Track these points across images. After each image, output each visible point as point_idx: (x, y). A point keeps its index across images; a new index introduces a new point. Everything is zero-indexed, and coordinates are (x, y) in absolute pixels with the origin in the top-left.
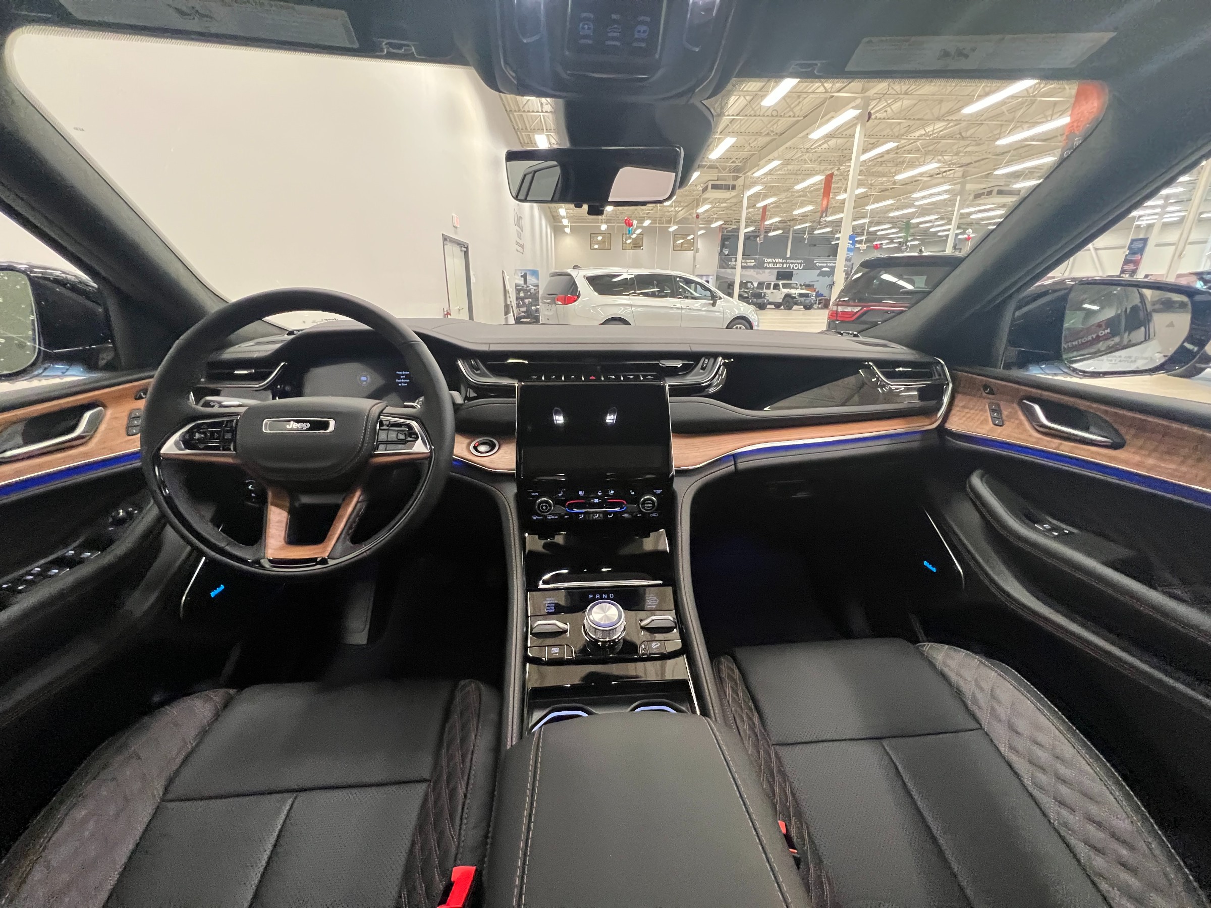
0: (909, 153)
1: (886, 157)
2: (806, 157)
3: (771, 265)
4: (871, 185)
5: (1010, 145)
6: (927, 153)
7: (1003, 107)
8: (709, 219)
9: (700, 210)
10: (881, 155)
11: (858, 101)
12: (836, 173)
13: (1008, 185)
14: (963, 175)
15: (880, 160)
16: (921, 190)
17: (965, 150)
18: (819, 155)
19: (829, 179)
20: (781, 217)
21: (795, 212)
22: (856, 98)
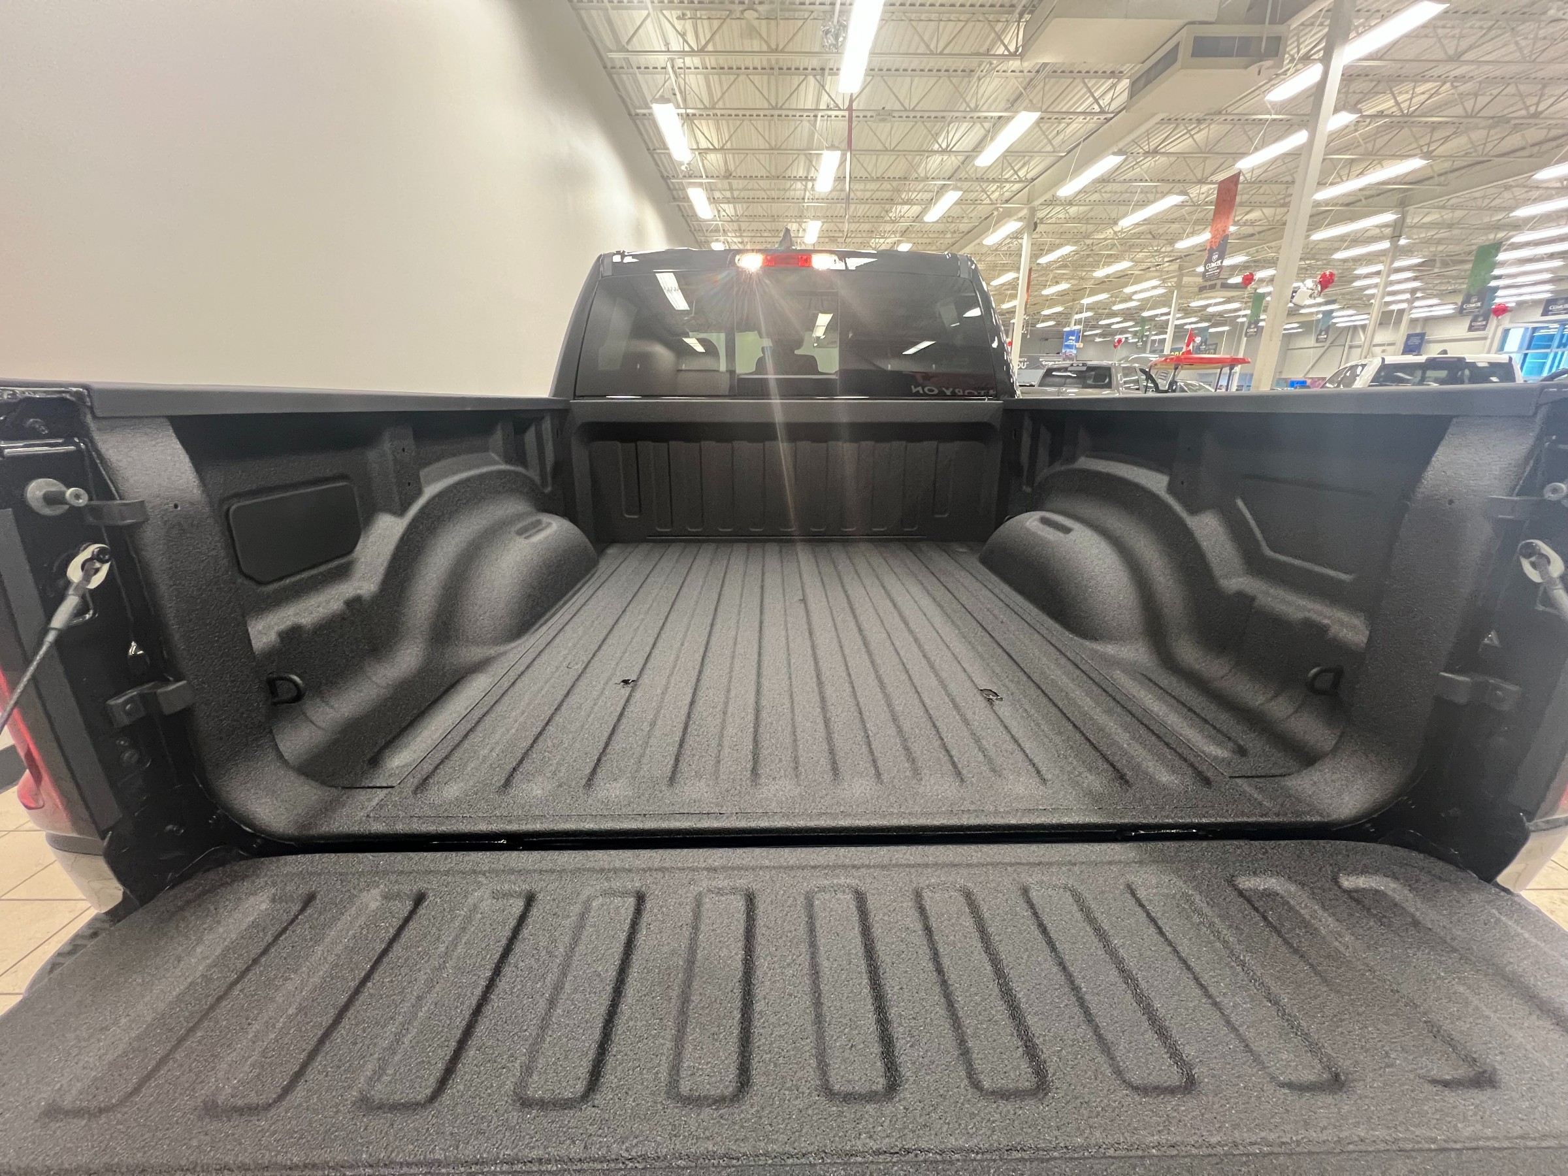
11: (1024, 212)
22: (1021, 209)
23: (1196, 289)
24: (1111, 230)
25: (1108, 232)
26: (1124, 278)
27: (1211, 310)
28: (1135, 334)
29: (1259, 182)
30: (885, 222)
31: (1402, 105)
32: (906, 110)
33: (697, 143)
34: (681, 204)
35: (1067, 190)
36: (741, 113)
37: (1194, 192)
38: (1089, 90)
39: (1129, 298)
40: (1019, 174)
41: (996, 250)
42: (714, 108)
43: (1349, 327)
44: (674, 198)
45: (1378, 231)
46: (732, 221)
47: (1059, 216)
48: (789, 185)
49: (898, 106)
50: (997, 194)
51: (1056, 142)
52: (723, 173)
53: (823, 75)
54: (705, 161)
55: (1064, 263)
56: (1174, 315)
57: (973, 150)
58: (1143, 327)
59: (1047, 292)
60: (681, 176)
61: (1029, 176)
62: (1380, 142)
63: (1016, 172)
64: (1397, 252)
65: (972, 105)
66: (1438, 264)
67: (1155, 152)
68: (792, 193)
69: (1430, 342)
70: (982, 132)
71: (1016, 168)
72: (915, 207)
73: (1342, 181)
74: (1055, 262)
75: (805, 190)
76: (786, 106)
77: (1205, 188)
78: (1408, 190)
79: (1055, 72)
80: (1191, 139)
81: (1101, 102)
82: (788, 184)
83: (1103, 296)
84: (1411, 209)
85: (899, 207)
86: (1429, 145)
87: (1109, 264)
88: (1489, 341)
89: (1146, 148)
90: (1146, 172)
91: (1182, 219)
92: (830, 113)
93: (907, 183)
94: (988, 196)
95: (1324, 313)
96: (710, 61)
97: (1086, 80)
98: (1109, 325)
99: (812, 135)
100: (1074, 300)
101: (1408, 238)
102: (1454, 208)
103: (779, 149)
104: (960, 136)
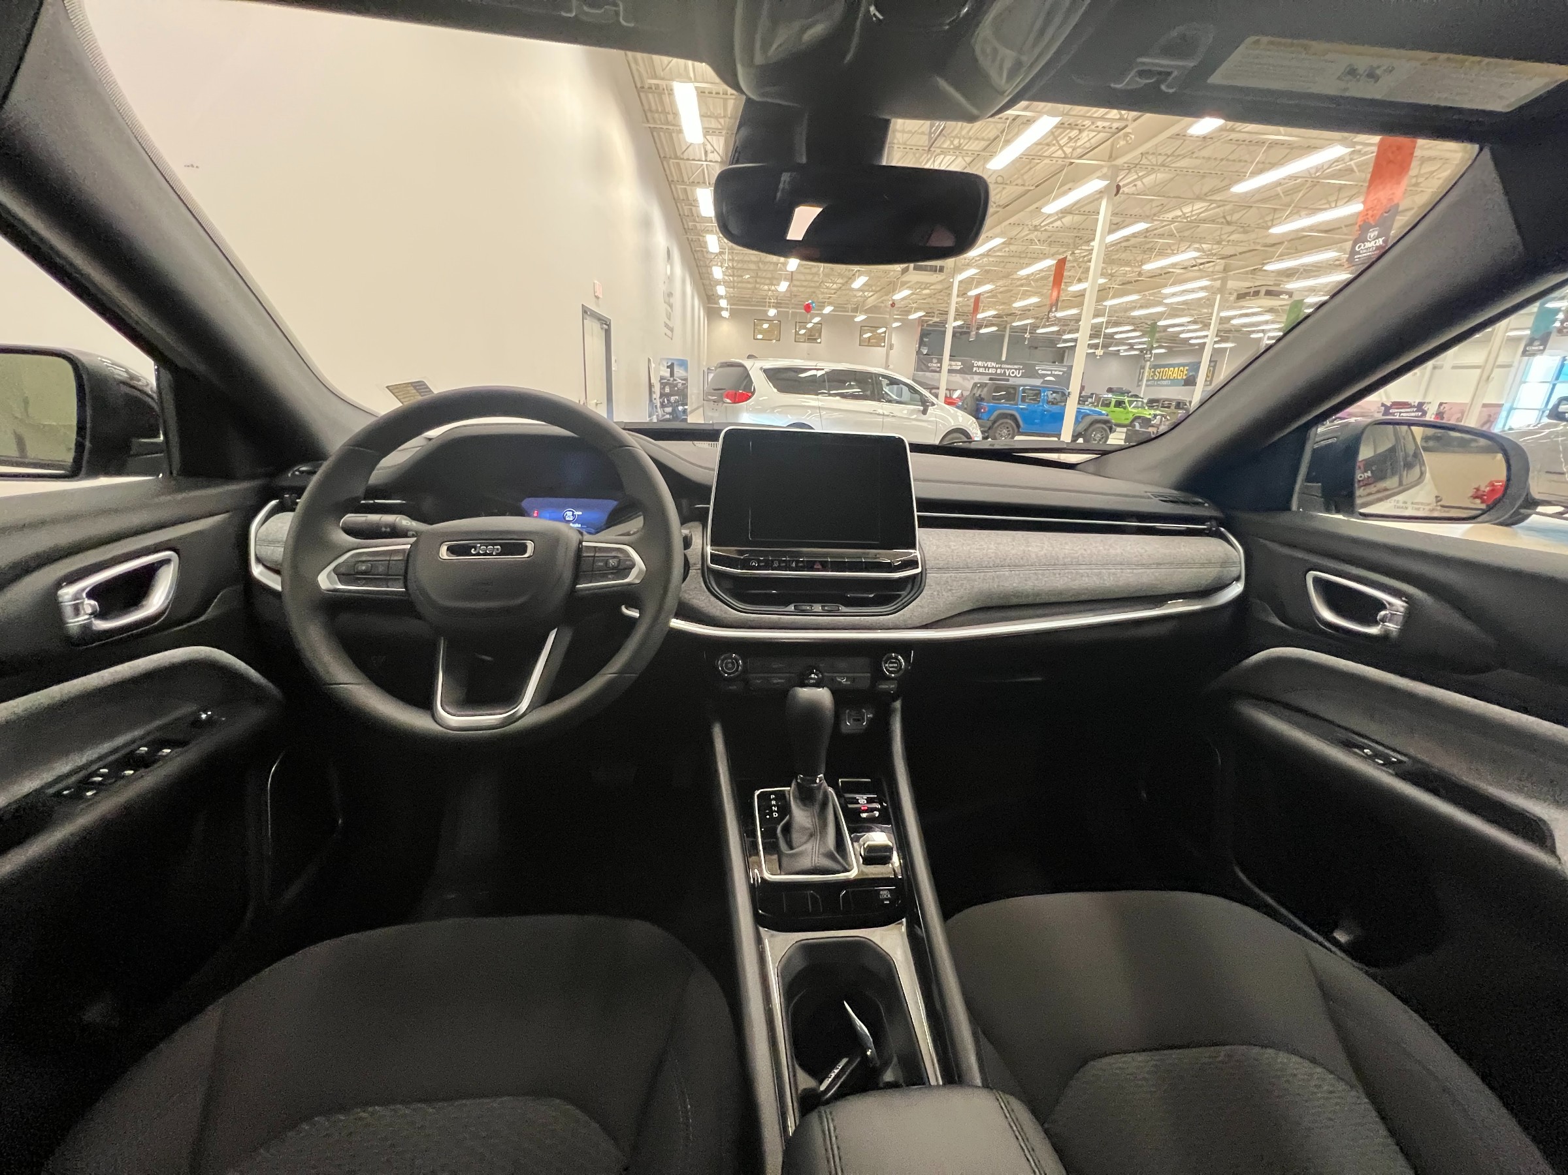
0: (1160, 238)
1: (1133, 241)
2: (1032, 236)
3: (981, 370)
4: (1112, 275)
5: (1284, 234)
6: (1182, 239)
7: (1279, 189)
8: (906, 309)
9: (897, 297)
10: (1127, 239)
11: (1105, 170)
12: (1069, 258)
13: (1279, 285)
14: (1224, 270)
15: (1124, 244)
16: (1170, 285)
17: (1229, 239)
18: (1049, 234)
19: (1061, 263)
20: (996, 309)
21: (1016, 305)
22: (1101, 167)
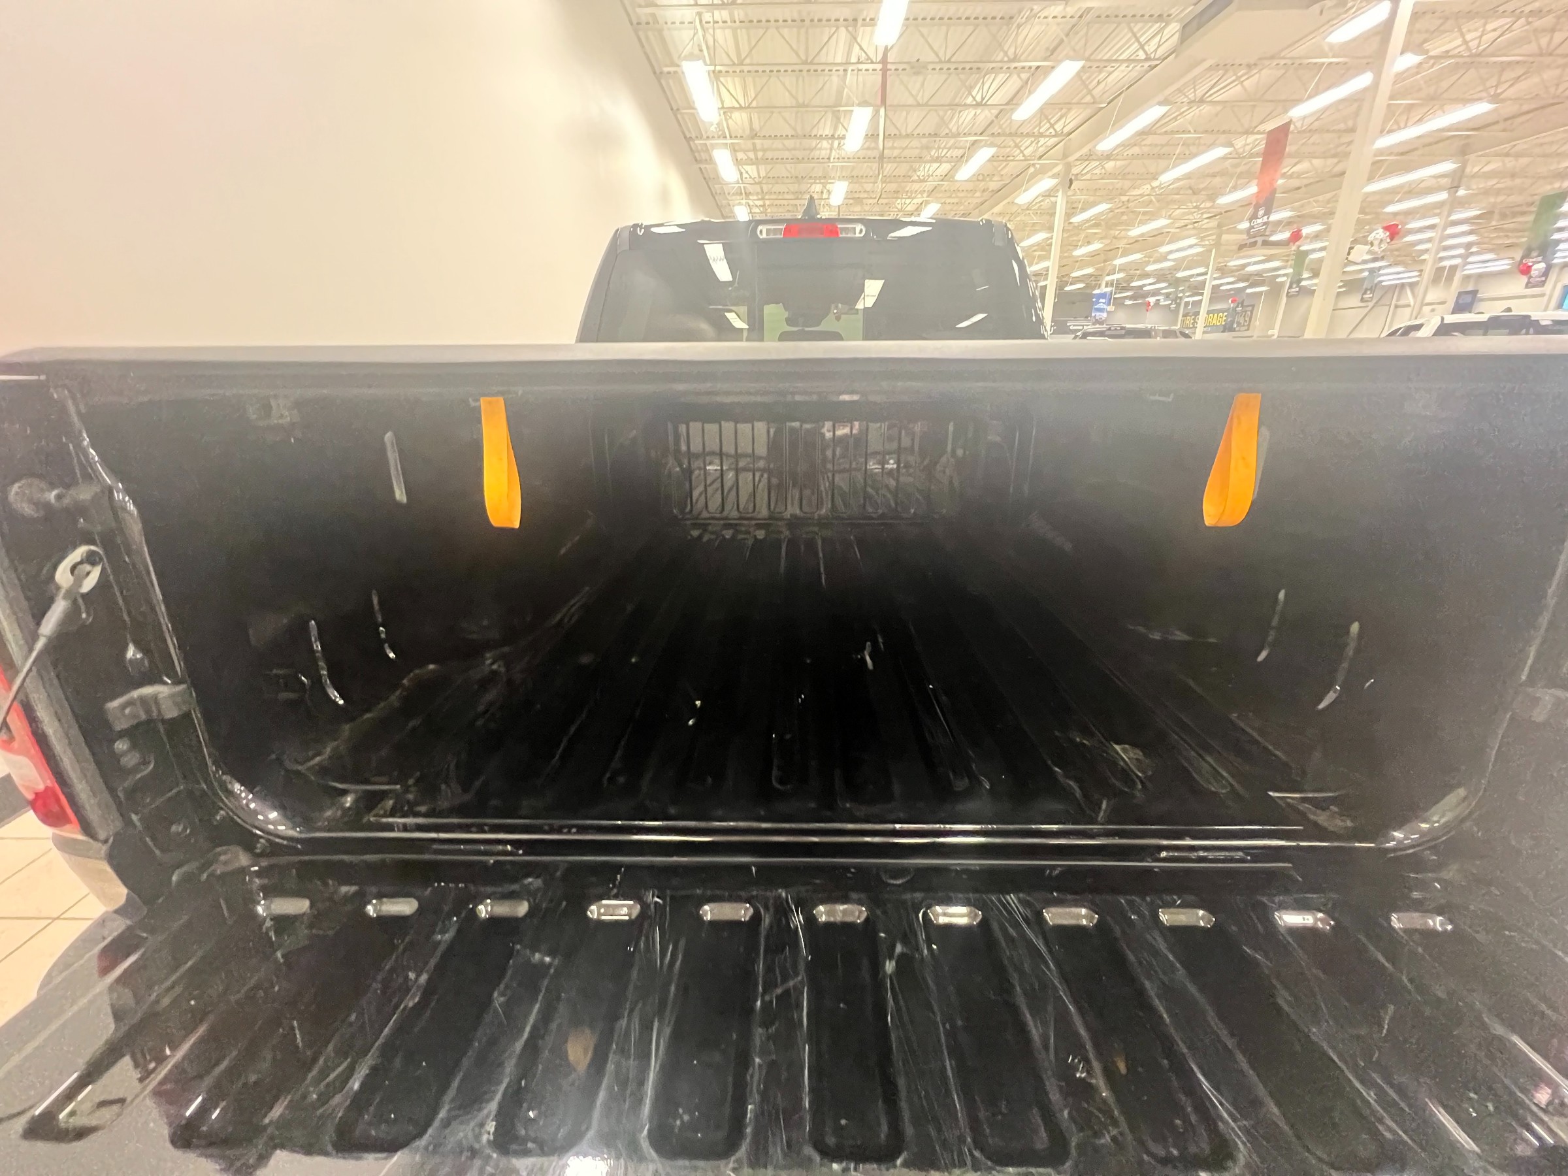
23: (1235, 247)
24: (1148, 187)
25: (1145, 187)
26: (1159, 236)
27: (1250, 269)
28: (1167, 296)
29: (1311, 131)
30: (913, 181)
31: (1470, 44)
32: (941, 62)
33: (722, 102)
34: (703, 166)
35: (1106, 144)
36: (768, 69)
37: (1239, 143)
38: (1134, 35)
39: (1164, 258)
40: (1056, 127)
41: (1027, 209)
42: (741, 64)
43: (1396, 286)
44: (696, 160)
45: (1434, 181)
46: (756, 183)
47: (1095, 172)
48: (814, 145)
49: (932, 57)
50: (1030, 149)
51: (1097, 92)
52: (748, 132)
53: (855, 26)
54: (730, 121)
55: (1096, 222)
56: (1212, 275)
57: (1007, 104)
58: (1177, 287)
59: (1078, 252)
60: (705, 136)
61: (1066, 130)
62: (1445, 85)
63: (1052, 126)
64: (1457, 203)
65: (1011, 52)
66: (1496, 216)
67: (1202, 101)
68: (817, 152)
69: (1482, 300)
70: (1019, 83)
71: (1052, 121)
72: (944, 165)
73: (1400, 128)
74: (1087, 221)
75: (831, 150)
76: (816, 61)
77: (1251, 138)
78: (1468, 136)
79: (1099, 17)
80: (1239, 86)
81: (1146, 48)
82: (814, 143)
83: (1137, 256)
84: (1472, 157)
85: (928, 166)
86: (1497, 86)
87: (1142, 223)
88: (1546, 298)
89: (1191, 96)
90: (1190, 123)
91: (1223, 173)
92: (860, 66)
93: (938, 139)
94: (1022, 152)
95: (1372, 271)
96: (739, 14)
97: (1132, 25)
98: (1141, 287)
99: (840, 92)
100: (1105, 261)
101: (1468, 188)
102: (1518, 156)
103: (807, 106)
104: (996, 88)
